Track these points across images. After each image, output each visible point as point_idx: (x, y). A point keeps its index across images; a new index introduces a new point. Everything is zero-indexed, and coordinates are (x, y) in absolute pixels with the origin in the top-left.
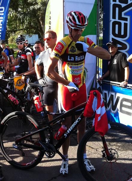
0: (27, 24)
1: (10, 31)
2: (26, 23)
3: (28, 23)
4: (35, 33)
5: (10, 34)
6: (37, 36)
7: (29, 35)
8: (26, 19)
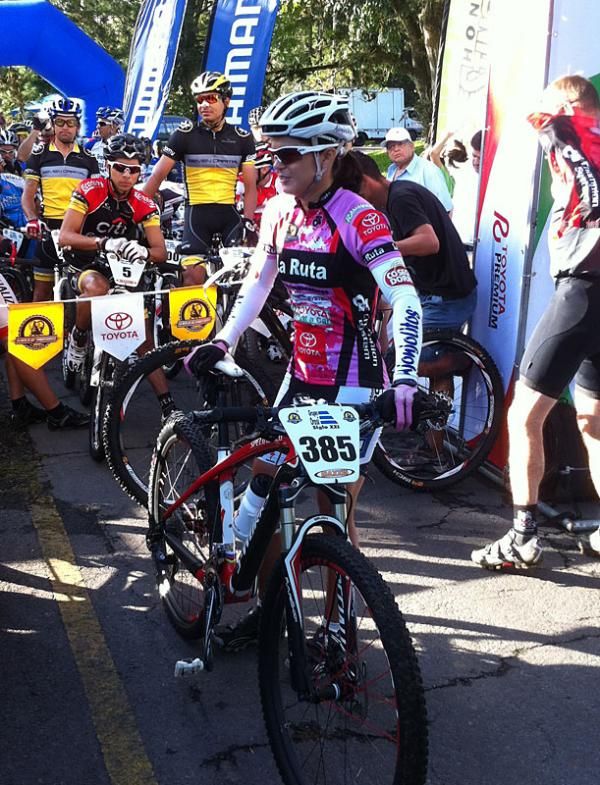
0: (358, 39)
1: (283, 71)
2: (355, 33)
3: (363, 34)
4: (391, 84)
5: (281, 83)
6: (399, 94)
7: (365, 92)
8: (356, 20)
